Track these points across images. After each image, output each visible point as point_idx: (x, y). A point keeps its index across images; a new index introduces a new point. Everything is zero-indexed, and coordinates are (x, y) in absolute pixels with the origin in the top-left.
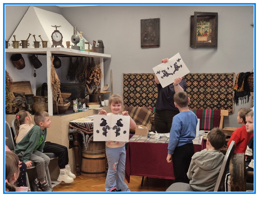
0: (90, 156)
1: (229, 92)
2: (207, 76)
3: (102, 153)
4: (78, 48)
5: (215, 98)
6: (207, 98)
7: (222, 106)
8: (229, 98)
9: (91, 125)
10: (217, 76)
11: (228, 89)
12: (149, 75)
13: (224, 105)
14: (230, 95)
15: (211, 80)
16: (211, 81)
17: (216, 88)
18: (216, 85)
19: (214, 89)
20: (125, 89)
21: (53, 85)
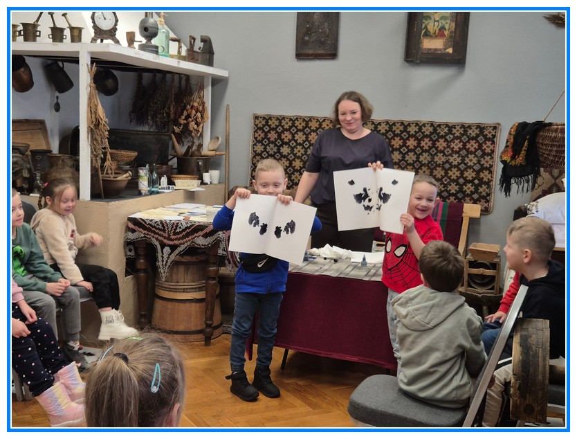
0: (171, 293)
1: (485, 166)
2: (438, 129)
3: (199, 287)
4: (155, 50)
5: (452, 178)
7: (468, 195)
8: (483, 178)
9: (177, 226)
10: (461, 128)
11: (482, 159)
12: (311, 119)
13: (472, 193)
14: (486, 173)
15: (447, 137)
16: (446, 140)
17: (457, 155)
18: (456, 148)
19: (452, 156)
20: (256, 148)
21: (91, 131)
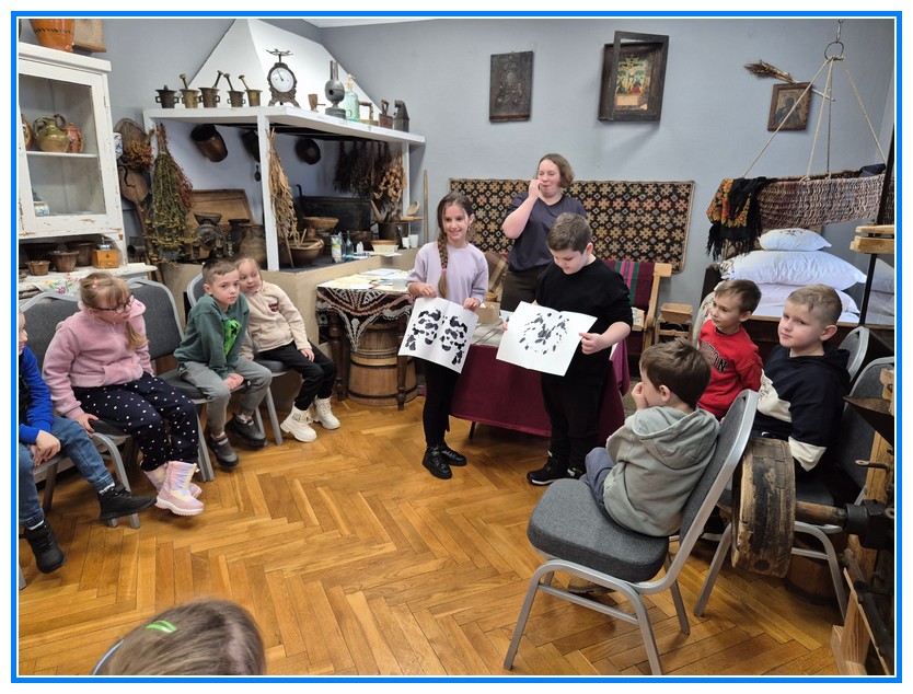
1: (677, 225)
2: (631, 188)
5: (644, 238)
6: (626, 237)
7: (659, 255)
10: (654, 187)
11: (675, 218)
13: (664, 252)
14: (678, 231)
15: (640, 197)
17: (650, 215)
18: (649, 208)
19: (645, 216)
